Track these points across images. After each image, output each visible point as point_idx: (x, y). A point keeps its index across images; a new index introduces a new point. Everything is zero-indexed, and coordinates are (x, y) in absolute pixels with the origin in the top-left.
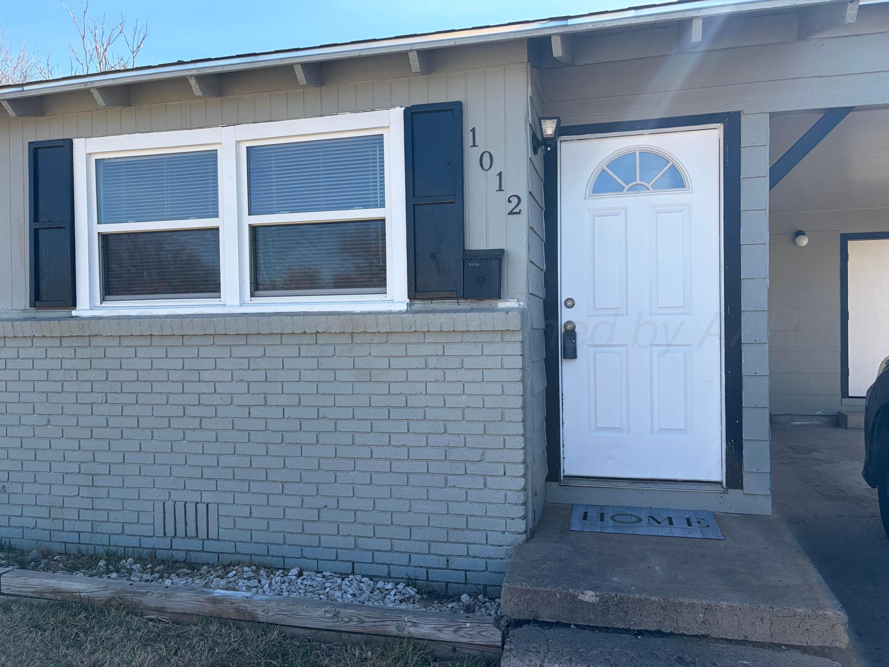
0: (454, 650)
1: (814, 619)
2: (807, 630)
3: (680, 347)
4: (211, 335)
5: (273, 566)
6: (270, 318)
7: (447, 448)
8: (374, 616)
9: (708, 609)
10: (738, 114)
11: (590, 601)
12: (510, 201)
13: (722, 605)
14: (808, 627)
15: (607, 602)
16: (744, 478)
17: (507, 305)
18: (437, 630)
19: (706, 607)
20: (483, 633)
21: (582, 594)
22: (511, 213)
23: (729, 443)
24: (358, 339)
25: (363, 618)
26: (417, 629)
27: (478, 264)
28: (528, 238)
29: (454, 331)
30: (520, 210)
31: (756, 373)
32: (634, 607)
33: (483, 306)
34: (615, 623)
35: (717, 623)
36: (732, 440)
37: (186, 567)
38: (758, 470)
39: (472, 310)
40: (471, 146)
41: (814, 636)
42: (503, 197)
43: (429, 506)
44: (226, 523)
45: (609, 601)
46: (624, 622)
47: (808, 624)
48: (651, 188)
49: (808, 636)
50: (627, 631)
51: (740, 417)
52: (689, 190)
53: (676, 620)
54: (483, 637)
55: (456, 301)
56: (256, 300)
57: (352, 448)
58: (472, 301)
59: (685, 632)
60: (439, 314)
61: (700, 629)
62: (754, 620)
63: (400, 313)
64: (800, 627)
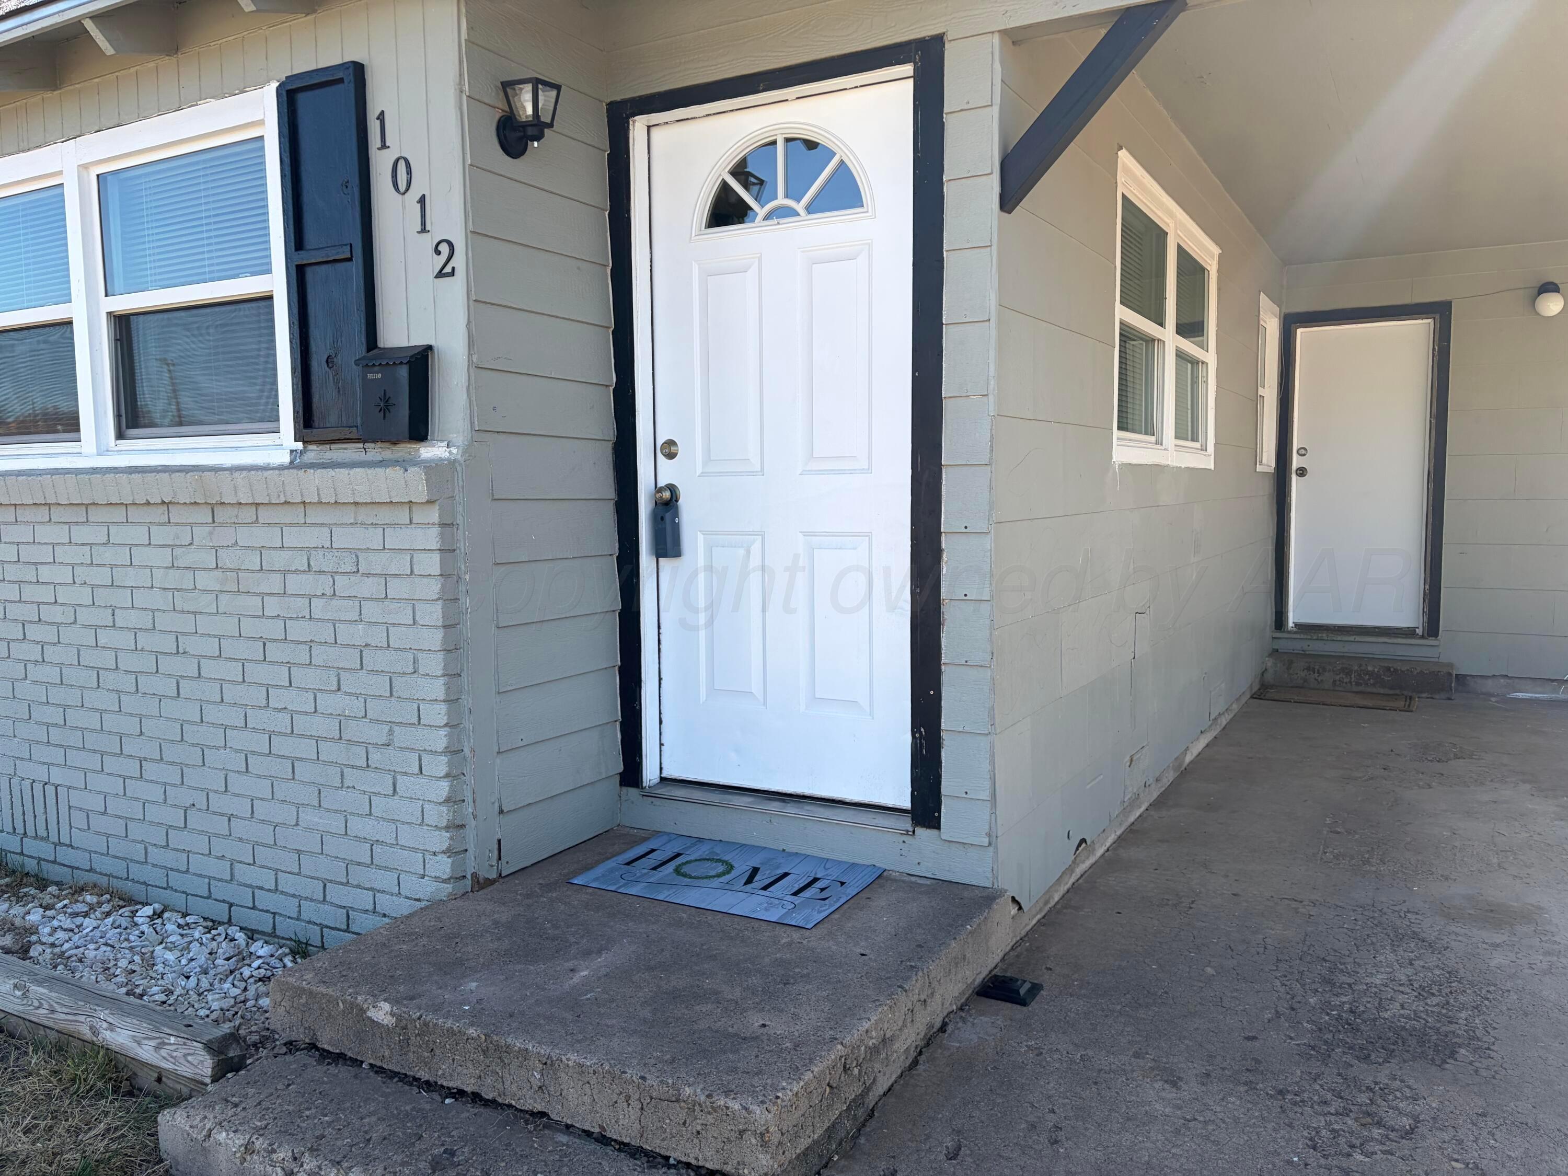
0: (159, 1080)
1: (709, 1113)
2: (698, 1133)
3: (850, 538)
4: (82, 504)
5: (134, 898)
6: (104, 478)
7: (341, 718)
8: (67, 1004)
9: (548, 1064)
10: (938, 41)
11: (385, 1022)
12: (438, 252)
13: (568, 1059)
14: (699, 1128)
15: (405, 1028)
16: (943, 807)
17: (433, 453)
18: (136, 1042)
19: (544, 1060)
20: (190, 1058)
21: (374, 1007)
22: (440, 274)
23: (917, 735)
24: (222, 515)
25: (55, 1005)
26: (113, 1035)
27: (380, 376)
28: (469, 322)
29: (336, 502)
30: (453, 268)
31: (966, 595)
32: (442, 1044)
33: (400, 454)
34: (418, 1068)
35: (561, 1094)
36: (922, 730)
37: (35, 885)
38: (966, 793)
39: (382, 463)
40: (379, 149)
41: (709, 1147)
42: (428, 241)
43: (321, 818)
44: (79, 820)
45: (409, 1026)
46: (429, 1069)
47: (698, 1121)
48: (802, 212)
49: (698, 1145)
50: (429, 1086)
51: (937, 685)
52: (867, 212)
53: (502, 1078)
54: (188, 1065)
55: (361, 445)
56: (125, 444)
57: (221, 708)
58: (383, 445)
59: (513, 1103)
60: (312, 471)
61: (535, 1101)
62: (615, 1097)
63: (281, 468)
64: (687, 1125)
